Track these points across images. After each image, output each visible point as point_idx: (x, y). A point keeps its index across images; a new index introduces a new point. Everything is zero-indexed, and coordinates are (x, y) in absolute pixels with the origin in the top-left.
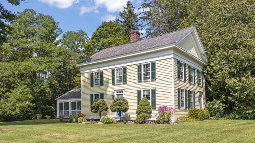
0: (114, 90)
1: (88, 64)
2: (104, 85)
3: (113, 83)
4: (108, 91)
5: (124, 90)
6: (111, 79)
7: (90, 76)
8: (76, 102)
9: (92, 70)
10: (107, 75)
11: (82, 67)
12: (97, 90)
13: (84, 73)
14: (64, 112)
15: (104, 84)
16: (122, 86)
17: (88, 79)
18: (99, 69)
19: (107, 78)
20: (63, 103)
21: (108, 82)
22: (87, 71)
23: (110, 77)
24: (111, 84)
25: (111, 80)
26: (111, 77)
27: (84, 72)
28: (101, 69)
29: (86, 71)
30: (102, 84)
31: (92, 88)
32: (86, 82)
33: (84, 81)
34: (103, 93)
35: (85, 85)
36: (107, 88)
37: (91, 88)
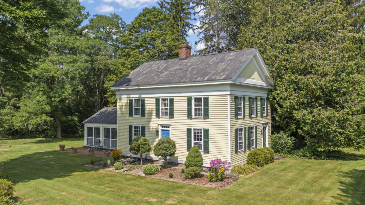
0: (158, 124)
1: (126, 88)
2: (146, 116)
3: (158, 115)
4: (151, 122)
5: (171, 125)
6: (155, 109)
7: (129, 103)
8: (109, 129)
9: (132, 96)
10: (150, 104)
11: (119, 90)
12: (137, 121)
13: (120, 99)
14: (94, 140)
15: (146, 114)
16: (169, 120)
17: (126, 106)
18: (141, 96)
19: (150, 108)
20: (93, 128)
21: (151, 113)
22: (125, 96)
23: (153, 108)
24: (155, 116)
25: (155, 111)
26: (155, 108)
27: (121, 96)
28: (143, 96)
29: (123, 96)
30: (143, 115)
31: (131, 118)
32: (123, 109)
33: (121, 108)
34: (145, 126)
35: (123, 114)
36: (149, 120)
37: (129, 117)
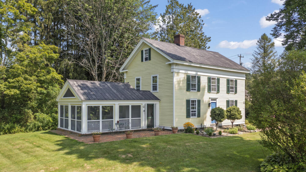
0: (209, 98)
2: (201, 91)
3: (209, 90)
4: (204, 97)
5: (217, 98)
6: (207, 86)
7: (186, 78)
9: (189, 72)
10: (204, 82)
11: (177, 64)
12: (193, 96)
13: (178, 73)
16: (216, 94)
17: (184, 81)
18: (197, 73)
19: (204, 84)
21: (204, 89)
22: (183, 72)
23: (206, 84)
24: (207, 92)
27: (179, 71)
28: (199, 73)
29: (181, 71)
30: (199, 90)
31: (188, 93)
32: (181, 84)
33: (179, 83)
34: (200, 100)
35: (180, 89)
36: (203, 95)
